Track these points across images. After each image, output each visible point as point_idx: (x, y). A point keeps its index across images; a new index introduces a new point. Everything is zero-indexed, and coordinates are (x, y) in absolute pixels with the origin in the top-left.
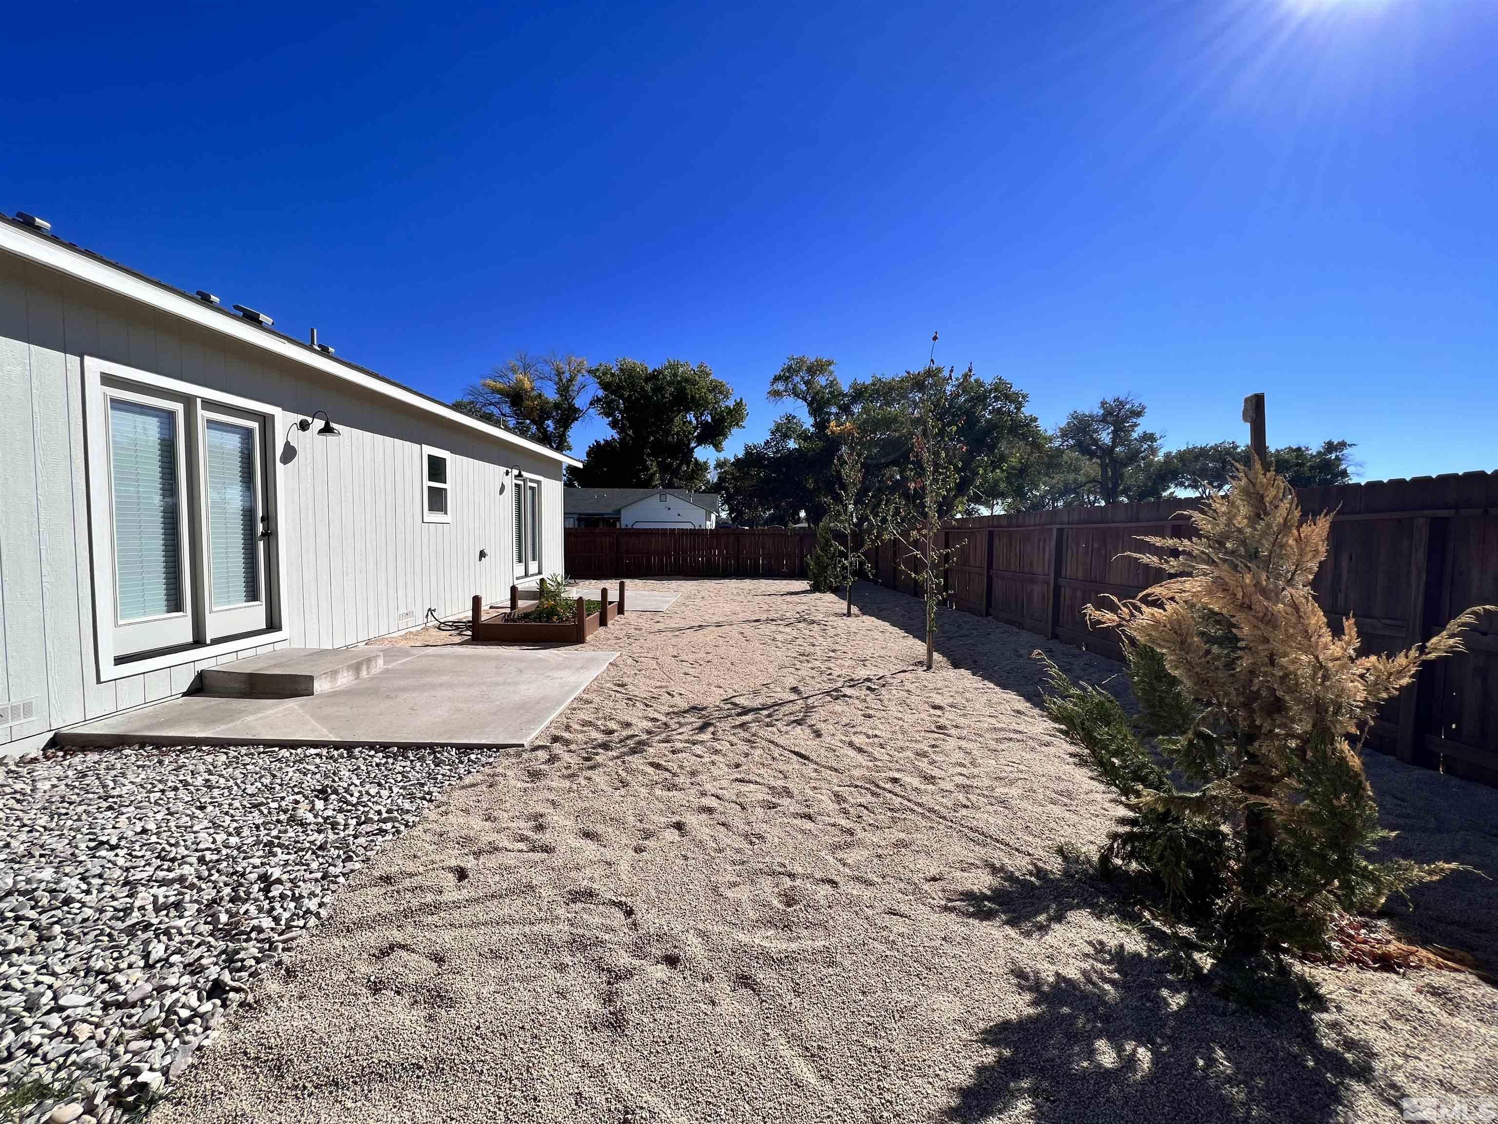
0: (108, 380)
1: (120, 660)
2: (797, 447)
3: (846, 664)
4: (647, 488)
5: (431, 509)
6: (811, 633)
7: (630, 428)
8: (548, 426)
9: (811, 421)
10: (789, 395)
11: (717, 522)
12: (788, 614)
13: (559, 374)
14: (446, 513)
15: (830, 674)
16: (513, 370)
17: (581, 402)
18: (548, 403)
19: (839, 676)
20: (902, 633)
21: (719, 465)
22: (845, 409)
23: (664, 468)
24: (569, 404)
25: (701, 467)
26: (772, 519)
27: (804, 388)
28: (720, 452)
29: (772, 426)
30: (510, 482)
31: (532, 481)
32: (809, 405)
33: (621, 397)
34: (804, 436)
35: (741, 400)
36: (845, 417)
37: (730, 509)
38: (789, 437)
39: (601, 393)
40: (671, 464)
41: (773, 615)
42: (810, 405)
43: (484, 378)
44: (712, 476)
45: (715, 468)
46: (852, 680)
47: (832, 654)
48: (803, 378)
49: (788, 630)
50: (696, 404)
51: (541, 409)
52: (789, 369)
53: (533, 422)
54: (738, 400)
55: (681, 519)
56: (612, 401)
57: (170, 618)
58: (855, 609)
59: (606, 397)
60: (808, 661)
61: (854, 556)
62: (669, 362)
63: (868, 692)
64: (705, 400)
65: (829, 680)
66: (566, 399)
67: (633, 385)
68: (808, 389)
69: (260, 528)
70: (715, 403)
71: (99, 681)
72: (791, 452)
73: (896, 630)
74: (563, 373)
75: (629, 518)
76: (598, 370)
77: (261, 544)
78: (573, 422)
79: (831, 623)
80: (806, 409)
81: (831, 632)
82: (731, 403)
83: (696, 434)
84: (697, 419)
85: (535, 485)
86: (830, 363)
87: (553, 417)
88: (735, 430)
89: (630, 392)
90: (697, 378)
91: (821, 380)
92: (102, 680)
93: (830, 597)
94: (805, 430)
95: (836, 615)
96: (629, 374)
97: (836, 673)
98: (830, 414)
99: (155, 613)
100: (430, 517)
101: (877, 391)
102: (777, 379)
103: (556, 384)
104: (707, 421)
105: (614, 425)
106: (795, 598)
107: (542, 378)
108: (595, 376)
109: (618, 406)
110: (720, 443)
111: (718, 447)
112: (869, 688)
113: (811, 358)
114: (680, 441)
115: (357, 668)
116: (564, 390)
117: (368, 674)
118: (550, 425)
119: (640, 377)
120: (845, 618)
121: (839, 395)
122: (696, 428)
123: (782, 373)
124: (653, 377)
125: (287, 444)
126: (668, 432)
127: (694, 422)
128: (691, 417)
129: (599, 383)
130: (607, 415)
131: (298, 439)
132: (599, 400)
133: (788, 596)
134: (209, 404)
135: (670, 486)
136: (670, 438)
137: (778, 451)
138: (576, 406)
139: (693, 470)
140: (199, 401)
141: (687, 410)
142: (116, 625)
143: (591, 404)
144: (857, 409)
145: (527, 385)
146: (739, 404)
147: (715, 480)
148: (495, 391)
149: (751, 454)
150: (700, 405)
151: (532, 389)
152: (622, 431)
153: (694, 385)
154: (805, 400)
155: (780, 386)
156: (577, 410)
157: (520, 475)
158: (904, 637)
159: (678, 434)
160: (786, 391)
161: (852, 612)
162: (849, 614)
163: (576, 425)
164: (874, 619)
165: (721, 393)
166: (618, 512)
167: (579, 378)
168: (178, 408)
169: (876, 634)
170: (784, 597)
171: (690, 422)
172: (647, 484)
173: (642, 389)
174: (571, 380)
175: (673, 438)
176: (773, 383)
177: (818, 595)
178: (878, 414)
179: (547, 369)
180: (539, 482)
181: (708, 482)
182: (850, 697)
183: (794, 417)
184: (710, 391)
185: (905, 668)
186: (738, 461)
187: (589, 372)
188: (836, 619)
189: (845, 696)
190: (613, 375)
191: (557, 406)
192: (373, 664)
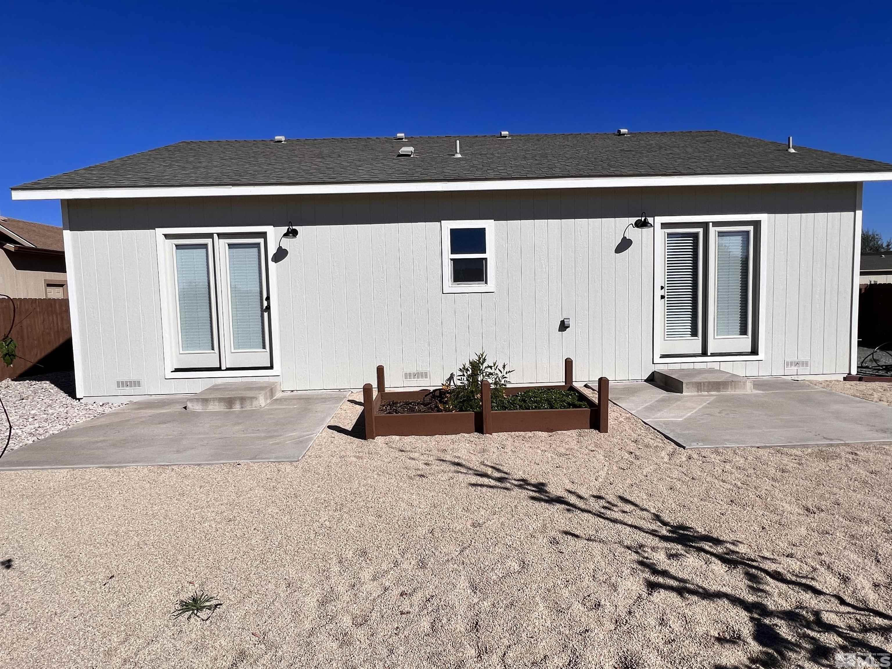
14: (486, 283)
57: (208, 353)
69: (265, 304)
71: (165, 378)
77: (266, 315)
85: (745, 228)
134: (223, 236)
140: (215, 236)
142: (179, 353)
168: (209, 241)
180: (756, 224)
192: (248, 403)
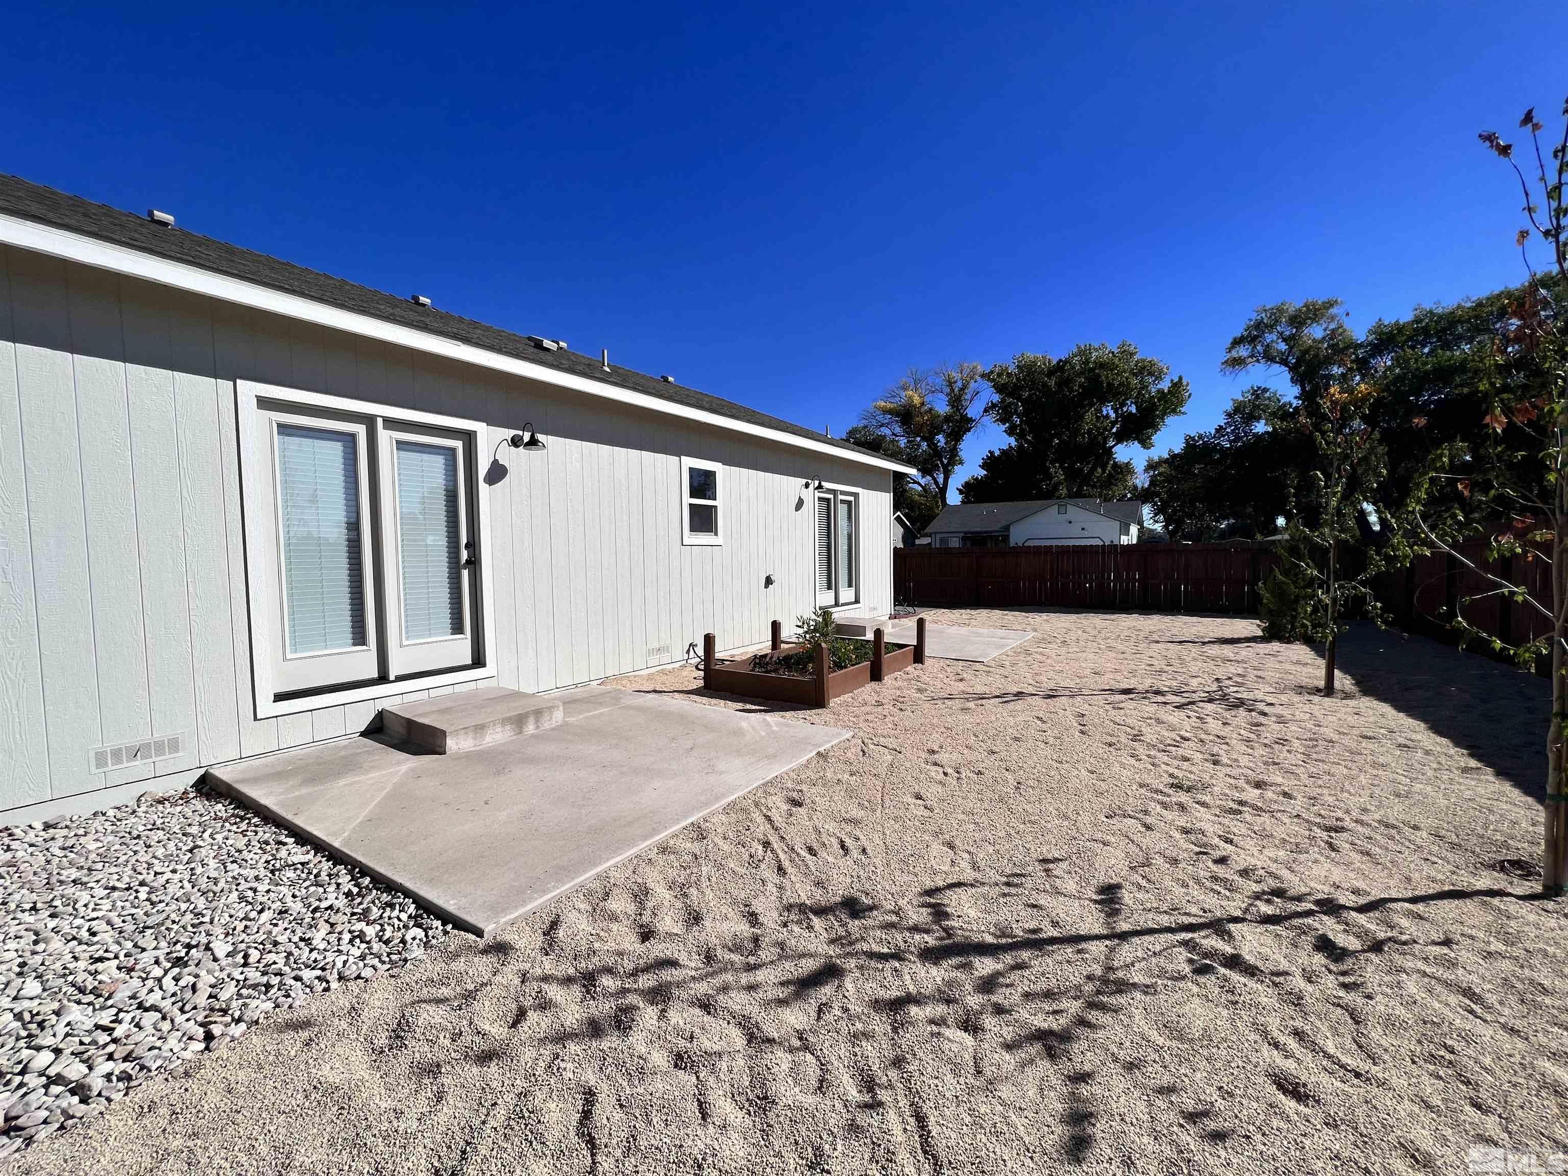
0: (264, 403)
1: (280, 697)
2: (1270, 429)
3: (1280, 832)
4: (1050, 499)
5: (693, 529)
6: (1226, 731)
7: (1030, 432)
8: (939, 441)
9: (1296, 390)
10: (1258, 361)
11: (1139, 537)
12: (1194, 683)
13: (951, 384)
14: (716, 534)
15: (1222, 861)
16: (905, 389)
17: (974, 410)
18: (939, 416)
19: (1245, 873)
20: (1460, 757)
21: (1151, 466)
22: (1363, 366)
23: (1073, 475)
24: (961, 415)
25: (1125, 470)
26: (1232, 530)
27: (1283, 347)
28: (1149, 448)
29: (1229, 407)
30: (810, 496)
31: (844, 493)
32: (1291, 369)
33: (1019, 398)
34: (1283, 414)
35: (1180, 378)
36: (1358, 378)
37: (1166, 520)
38: (1258, 419)
39: (996, 398)
40: (1081, 470)
41: (1164, 684)
42: (1293, 369)
43: (875, 400)
44: (1141, 480)
45: (1146, 470)
46: (1279, 893)
47: (1252, 794)
48: (1281, 334)
49: (1175, 717)
50: (1116, 393)
51: (932, 424)
52: (1258, 325)
53: (924, 439)
54: (1176, 380)
55: (1086, 534)
56: (1010, 404)
57: (353, 652)
58: (1342, 681)
59: (1003, 401)
60: (1182, 807)
61: (1340, 587)
62: (1079, 348)
63: (1319, 959)
64: (1126, 385)
65: (1215, 878)
66: (958, 410)
67: (1033, 382)
68: (1291, 348)
69: (464, 555)
70: (1142, 388)
71: (255, 719)
72: (1259, 437)
73: (1441, 745)
74: (955, 382)
75: (1019, 535)
76: (992, 372)
77: (465, 573)
78: (965, 433)
79: (1278, 710)
80: (1287, 376)
81: (1272, 730)
82: (1165, 385)
83: (1114, 430)
84: (1116, 411)
85: (852, 498)
86: (1330, 304)
87: (944, 431)
88: (1170, 420)
89: (1030, 391)
90: (1116, 361)
91: (1316, 332)
92: (258, 717)
93: (1300, 651)
94: (1284, 405)
95: (1300, 689)
96: (1028, 370)
97: (1240, 860)
98: (1330, 377)
99: (340, 646)
100: (691, 538)
101: (1426, 331)
102: (1237, 342)
103: (947, 395)
104: (1131, 413)
105: (1010, 432)
106: (1228, 651)
107: (933, 392)
108: (989, 380)
109: (1016, 410)
110: (1149, 438)
111: (1145, 443)
112: (1324, 945)
113: (1295, 304)
114: (1093, 440)
115: (519, 721)
116: (956, 401)
117: (538, 727)
118: (941, 439)
119: (1042, 372)
120: (1316, 699)
121: (1347, 347)
122: (1113, 423)
123: (1245, 334)
124: (1060, 367)
125: (495, 462)
126: (1076, 432)
127: (1113, 415)
128: (1108, 410)
129: (994, 386)
130: (1003, 421)
131: (511, 457)
132: (994, 406)
133: (1216, 647)
134: (391, 424)
135: (1079, 495)
136: (1079, 439)
137: (1238, 438)
138: (969, 416)
139: (1110, 475)
140: (380, 421)
141: (1103, 401)
142: (285, 659)
143: (986, 411)
144: (1384, 362)
145: (917, 400)
146: (1177, 386)
147: (1146, 486)
148: (886, 411)
149: (1194, 446)
150: (1119, 393)
151: (923, 404)
152: (1021, 436)
153: (1112, 370)
154: (1286, 365)
155: (1243, 351)
156: (971, 420)
157: (820, 487)
158: (1465, 770)
159: (1089, 432)
160: (1252, 356)
161: (1337, 684)
162: (1329, 690)
163: (968, 437)
164: (1386, 709)
165: (1151, 374)
166: (1007, 528)
167: (972, 385)
168: (360, 430)
169: (1388, 754)
170: (1206, 648)
171: (1107, 417)
172: (1049, 495)
173: (1045, 385)
174: (962, 389)
175: (1083, 437)
176: (1230, 350)
177: (1275, 646)
178: (1426, 364)
179: (940, 381)
180: (856, 495)
181: (1135, 487)
182: (1251, 971)
183: (1265, 390)
184: (1135, 375)
185: (1465, 880)
186: (1174, 457)
187: (983, 376)
188: (1296, 699)
189: (1234, 962)
190: (1009, 375)
191: (948, 419)
192: (546, 716)
